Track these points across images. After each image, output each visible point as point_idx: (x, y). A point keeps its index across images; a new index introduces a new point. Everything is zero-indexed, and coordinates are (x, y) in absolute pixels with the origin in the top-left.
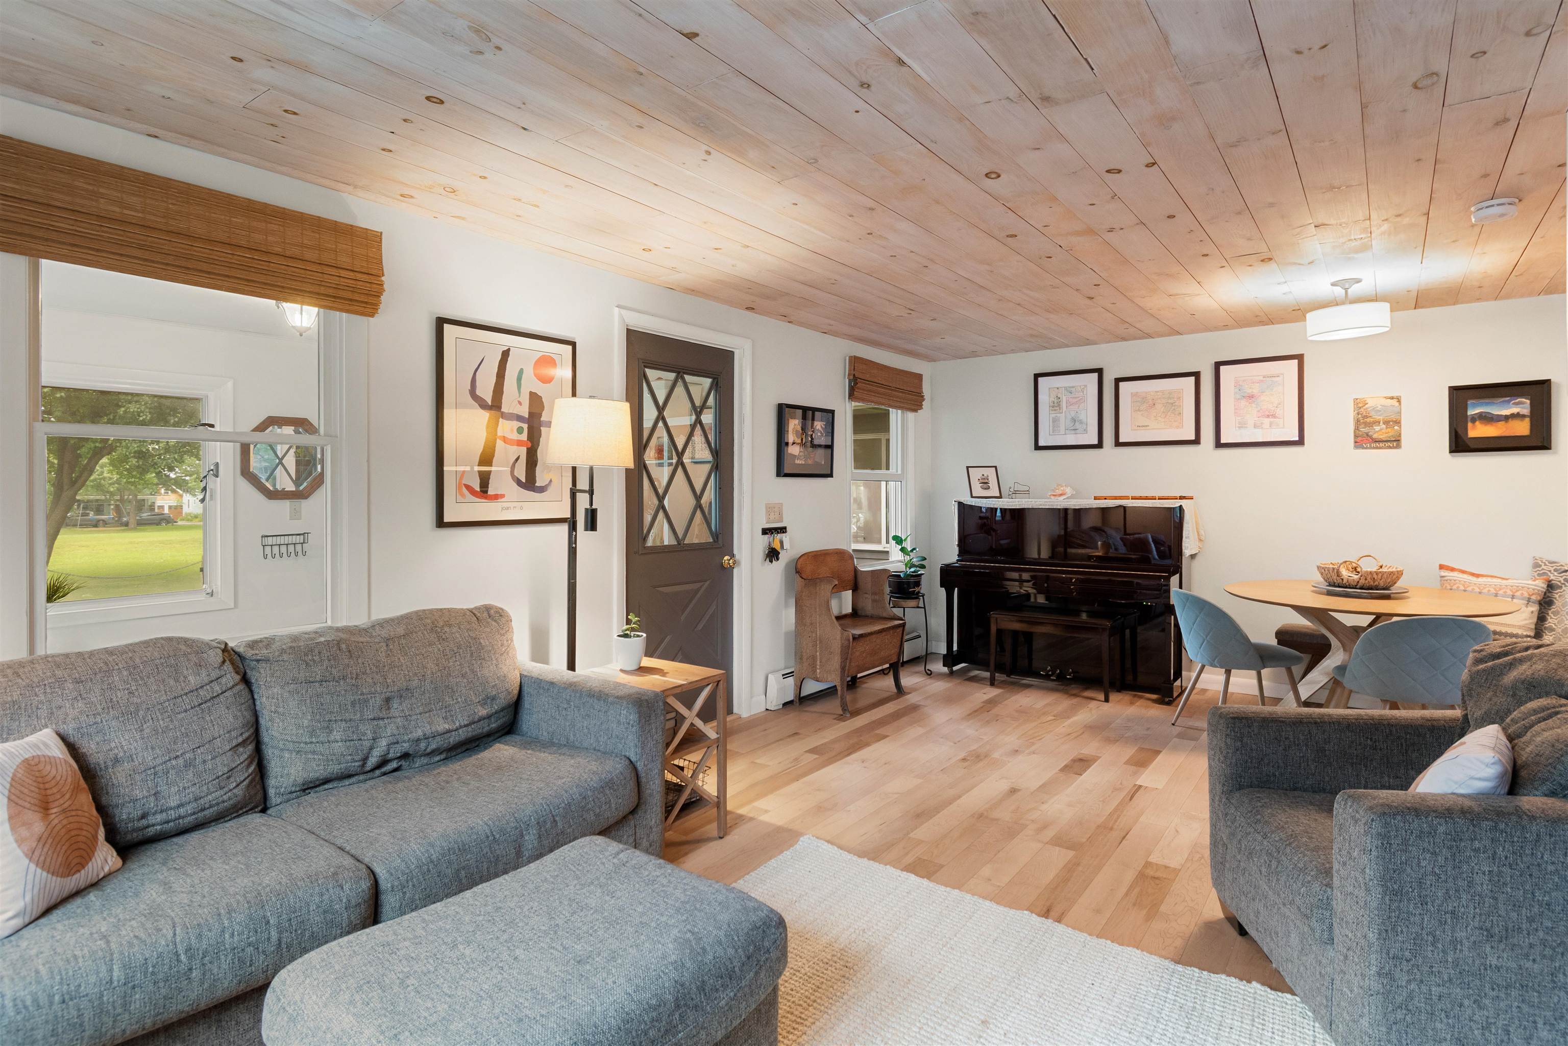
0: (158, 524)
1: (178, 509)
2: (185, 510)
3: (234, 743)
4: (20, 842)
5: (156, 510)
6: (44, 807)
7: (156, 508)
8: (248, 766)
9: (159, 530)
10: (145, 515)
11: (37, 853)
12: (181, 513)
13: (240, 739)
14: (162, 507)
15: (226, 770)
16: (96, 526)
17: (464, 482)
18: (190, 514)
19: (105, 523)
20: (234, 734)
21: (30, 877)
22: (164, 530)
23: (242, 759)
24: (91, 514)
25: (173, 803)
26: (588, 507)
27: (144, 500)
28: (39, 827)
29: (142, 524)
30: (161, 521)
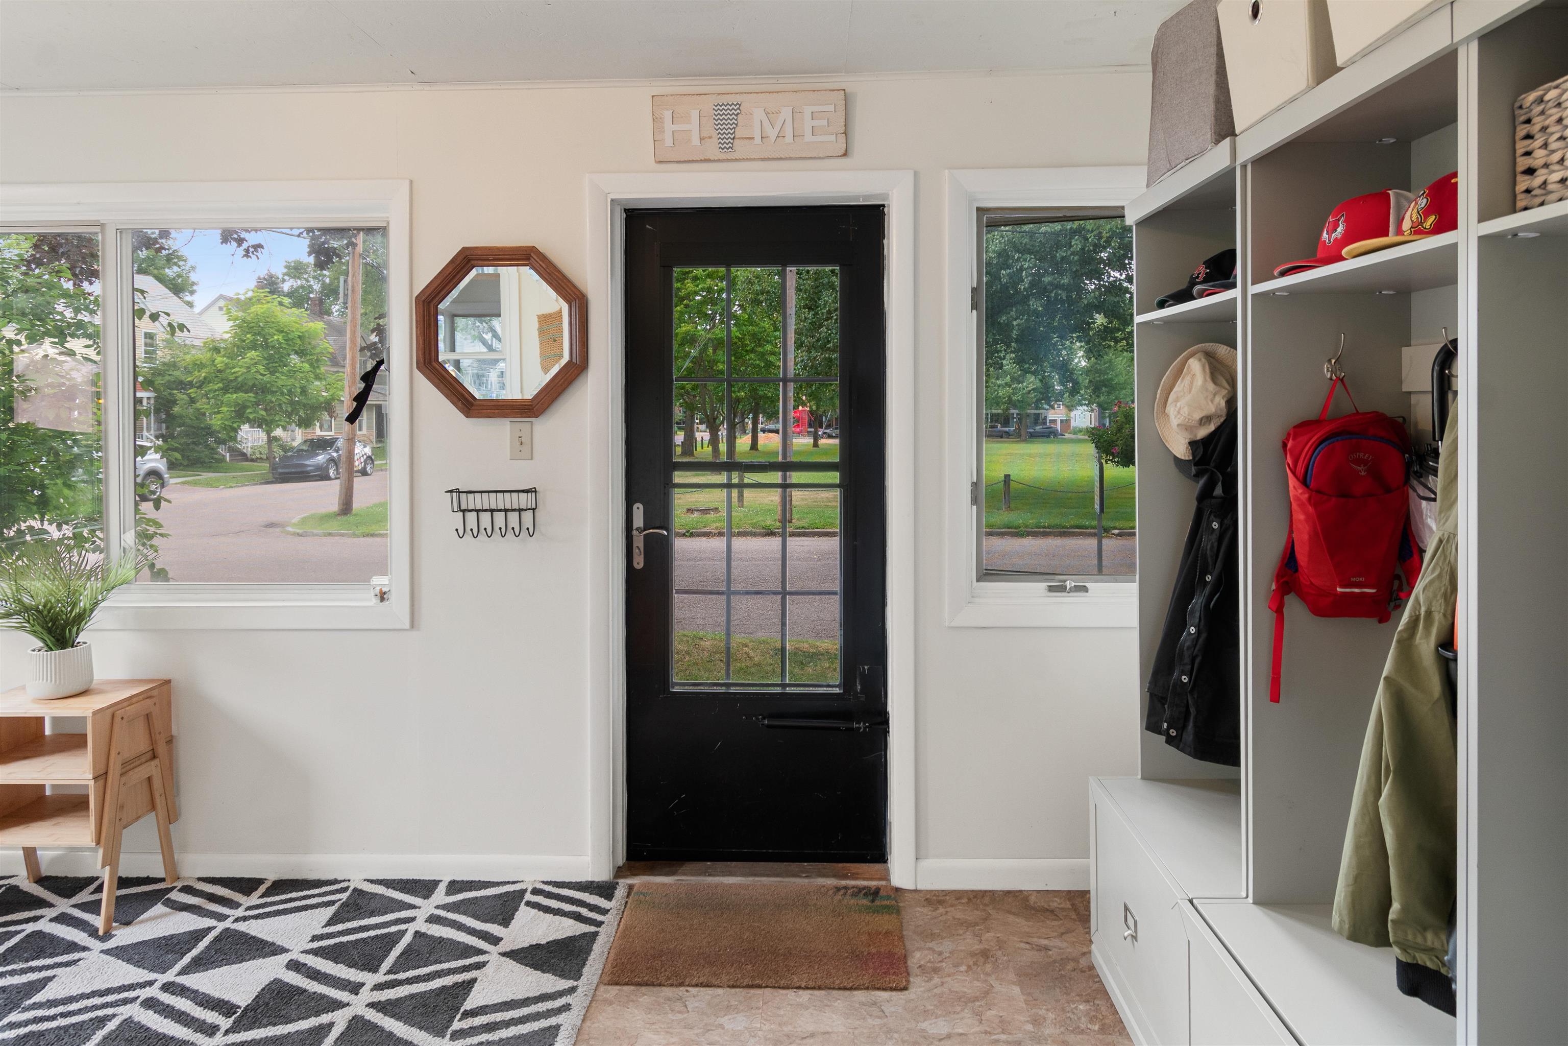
0: (1048, 437)
1: (1066, 423)
2: (1073, 424)
5: (1048, 424)
7: (1048, 421)
9: (1048, 442)
10: (1038, 428)
12: (1069, 426)
14: (1054, 421)
16: (1001, 437)
18: (1076, 427)
19: (1008, 435)
22: (1053, 442)
24: (999, 426)
27: (1039, 414)
29: (1034, 436)
30: (1049, 434)
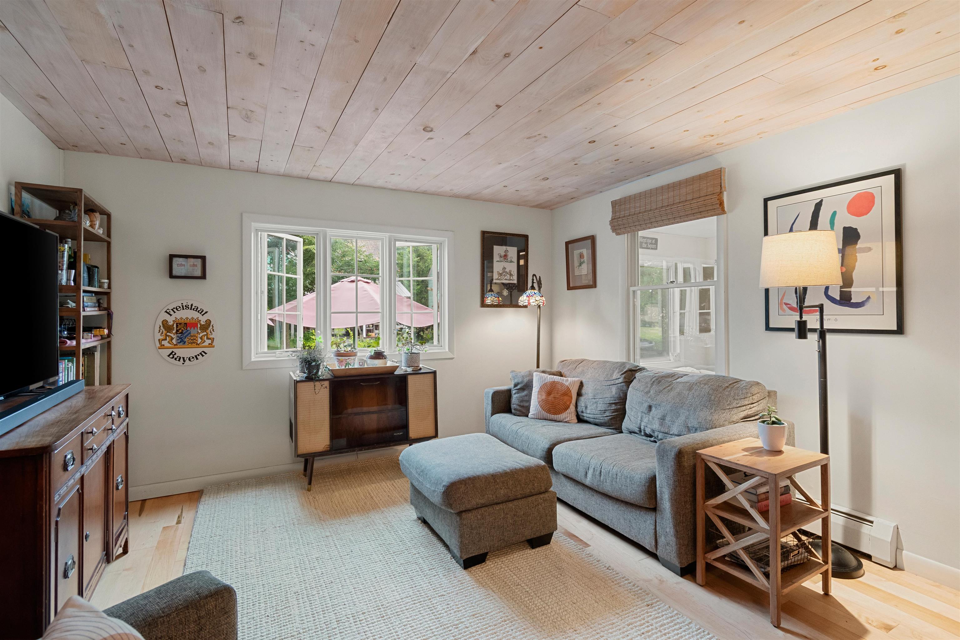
3: (611, 402)
4: (538, 398)
6: (549, 393)
8: (613, 412)
11: (541, 403)
13: (614, 402)
15: (604, 409)
17: (784, 301)
20: (612, 399)
21: (537, 407)
23: (612, 408)
25: (588, 412)
26: (799, 319)
28: (544, 397)
